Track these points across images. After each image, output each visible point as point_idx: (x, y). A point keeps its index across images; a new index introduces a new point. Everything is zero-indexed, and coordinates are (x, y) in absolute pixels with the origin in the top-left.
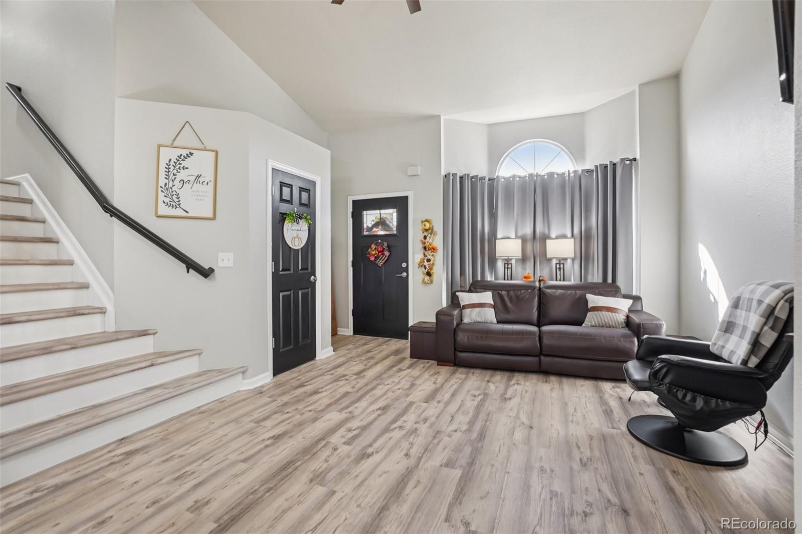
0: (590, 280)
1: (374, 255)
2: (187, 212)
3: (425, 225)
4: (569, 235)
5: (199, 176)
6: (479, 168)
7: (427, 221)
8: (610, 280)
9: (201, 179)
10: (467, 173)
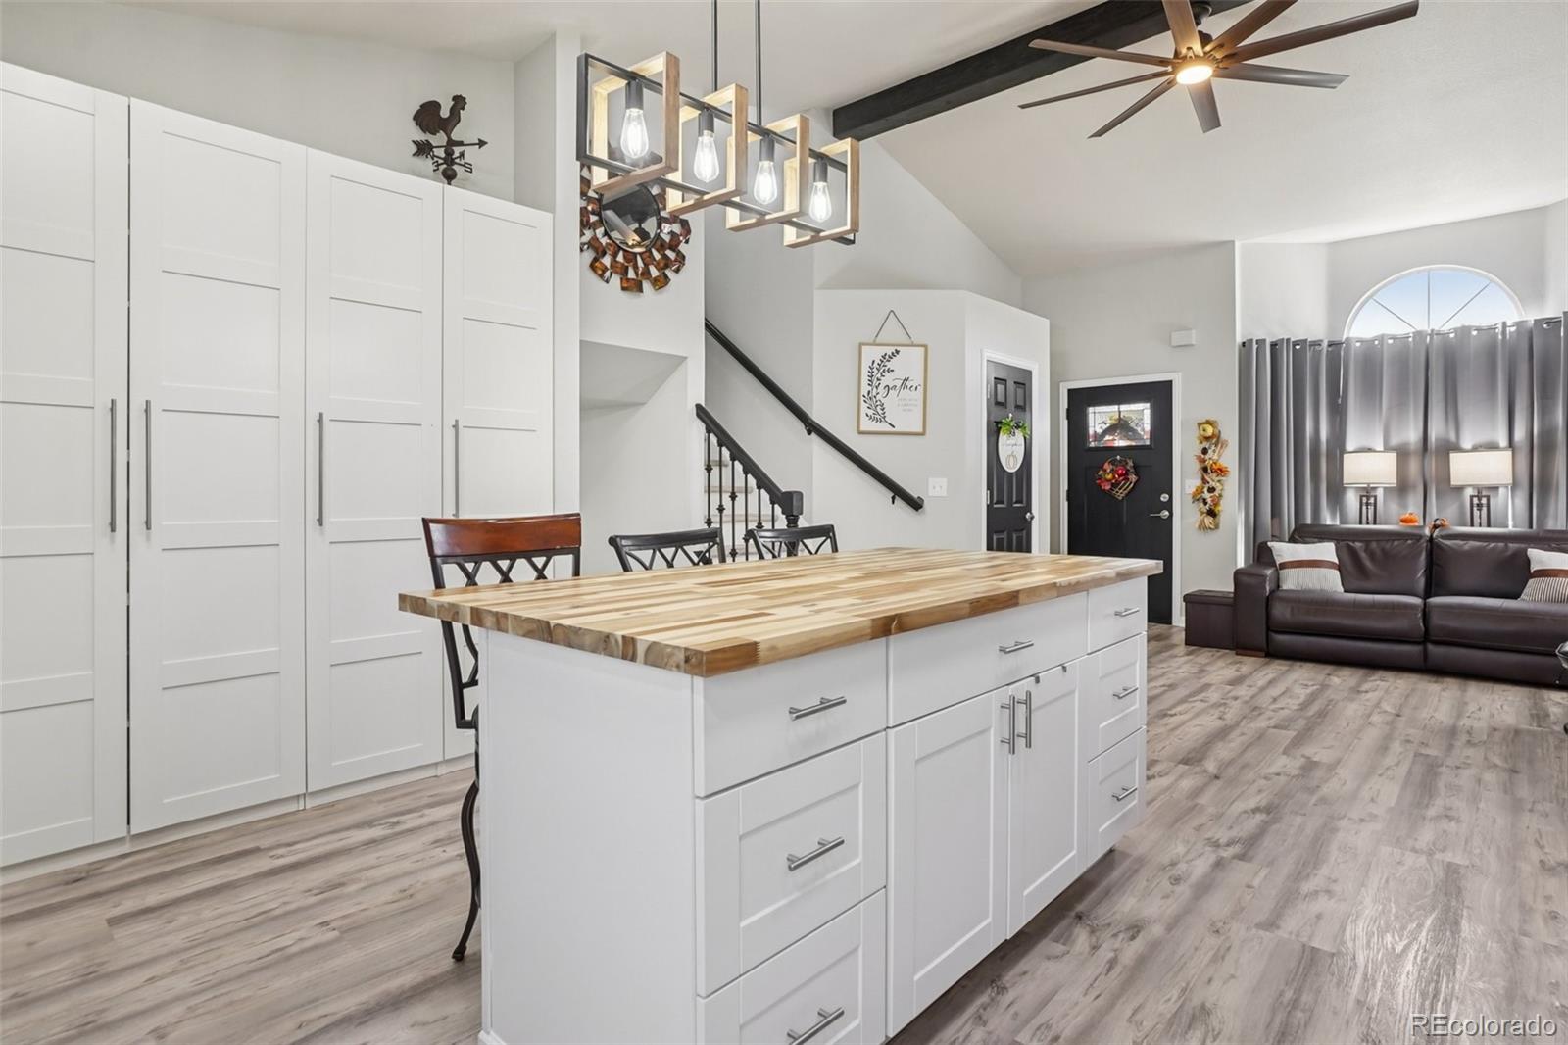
1: (1110, 481)
2: (893, 427)
3: (1204, 431)
4: (1504, 443)
5: (906, 380)
6: (1308, 322)
7: (1208, 422)
9: (909, 384)
10: (1286, 337)
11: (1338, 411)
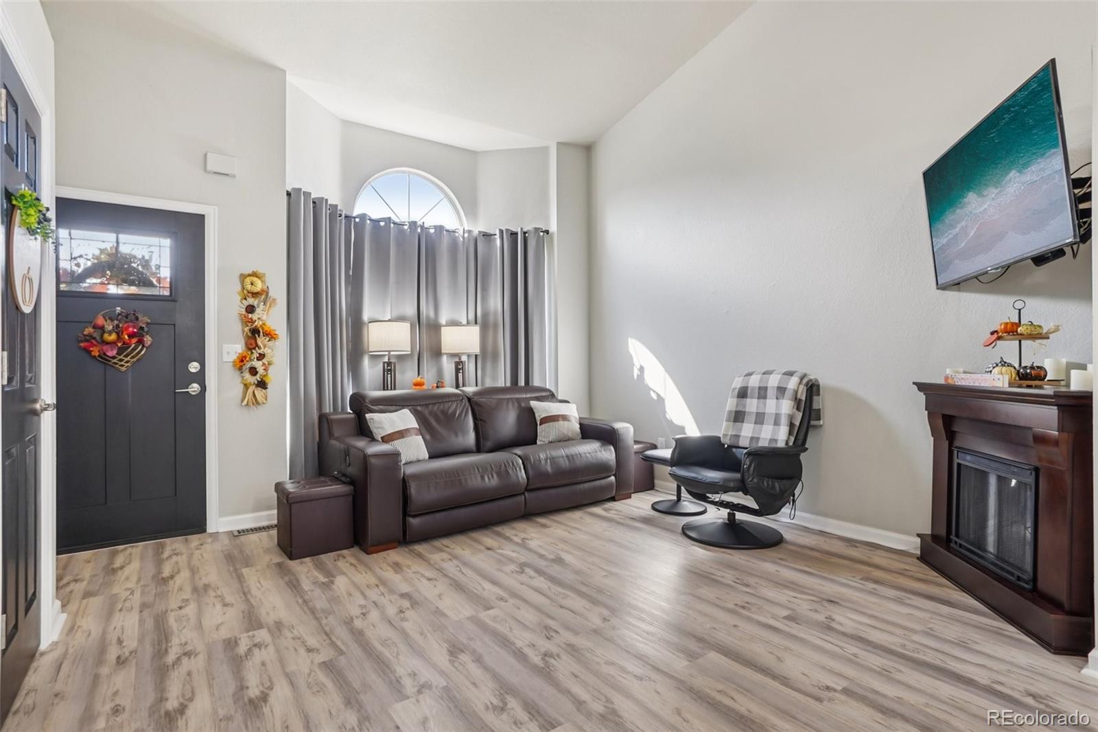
1: (113, 343)
3: (252, 284)
4: (464, 322)
7: (254, 274)
8: (522, 383)
10: (326, 198)
11: (356, 283)
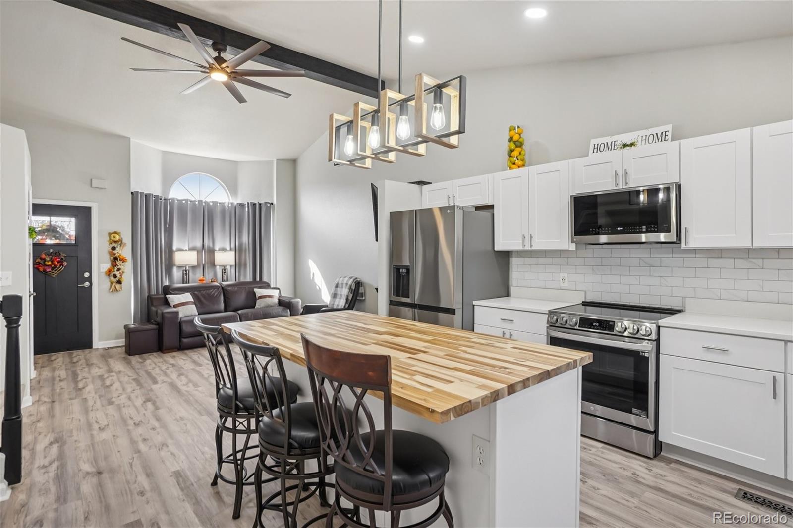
0: (242, 280)
3: (114, 237)
4: (228, 248)
6: (154, 188)
7: (115, 233)
8: (258, 279)
10: (152, 193)
